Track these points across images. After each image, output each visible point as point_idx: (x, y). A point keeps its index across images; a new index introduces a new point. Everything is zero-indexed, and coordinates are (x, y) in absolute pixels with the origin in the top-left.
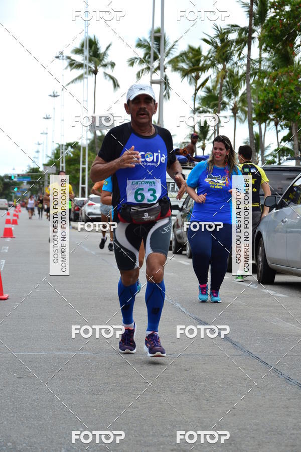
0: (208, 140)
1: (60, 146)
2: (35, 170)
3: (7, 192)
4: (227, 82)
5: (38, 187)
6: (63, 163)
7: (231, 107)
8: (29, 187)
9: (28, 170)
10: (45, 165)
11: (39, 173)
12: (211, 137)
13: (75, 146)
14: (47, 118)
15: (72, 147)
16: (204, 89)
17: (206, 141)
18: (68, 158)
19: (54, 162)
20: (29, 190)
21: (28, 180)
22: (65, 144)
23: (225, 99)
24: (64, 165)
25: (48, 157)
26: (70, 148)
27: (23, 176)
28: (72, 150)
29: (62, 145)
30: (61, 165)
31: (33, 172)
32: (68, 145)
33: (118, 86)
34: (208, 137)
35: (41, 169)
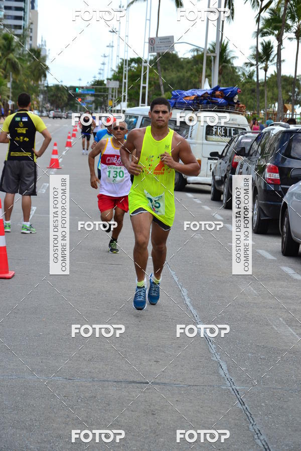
0: (271, 61)
1: (123, 60)
2: (99, 83)
3: (72, 102)
4: (291, 4)
5: (102, 100)
6: (125, 79)
7: (295, 31)
8: (92, 99)
9: (92, 83)
10: (108, 79)
11: (103, 87)
12: (274, 58)
13: (138, 61)
14: (114, 32)
15: (135, 63)
16: (268, 10)
17: (269, 63)
18: (131, 73)
19: (117, 77)
20: (94, 102)
21: (92, 92)
22: (129, 59)
23: (289, 22)
24: (127, 81)
25: (113, 70)
26: (133, 64)
27: (87, 88)
28: (136, 66)
29: (126, 60)
30: (124, 80)
31: (97, 85)
32: (132, 60)
33: (181, 5)
34: (271, 59)
35: (105, 82)
